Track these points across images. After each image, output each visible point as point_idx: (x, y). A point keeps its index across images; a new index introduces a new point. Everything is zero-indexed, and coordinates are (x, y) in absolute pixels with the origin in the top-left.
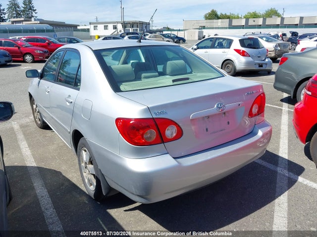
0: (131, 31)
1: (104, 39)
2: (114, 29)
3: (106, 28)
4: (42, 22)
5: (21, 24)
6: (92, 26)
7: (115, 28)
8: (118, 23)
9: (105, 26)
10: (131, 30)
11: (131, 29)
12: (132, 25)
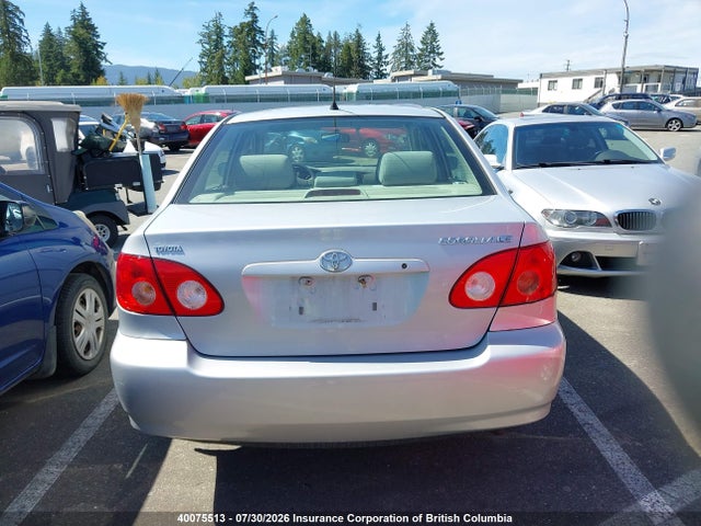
0: (639, 91)
1: (545, 111)
2: (596, 86)
3: (577, 84)
4: (447, 76)
5: (409, 82)
6: (545, 82)
7: (599, 83)
8: (607, 71)
9: (574, 80)
10: (639, 89)
11: (639, 86)
12: (646, 75)
